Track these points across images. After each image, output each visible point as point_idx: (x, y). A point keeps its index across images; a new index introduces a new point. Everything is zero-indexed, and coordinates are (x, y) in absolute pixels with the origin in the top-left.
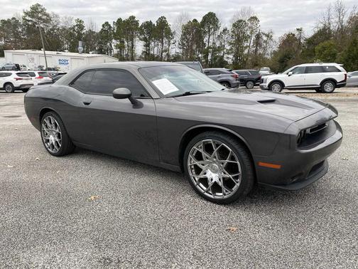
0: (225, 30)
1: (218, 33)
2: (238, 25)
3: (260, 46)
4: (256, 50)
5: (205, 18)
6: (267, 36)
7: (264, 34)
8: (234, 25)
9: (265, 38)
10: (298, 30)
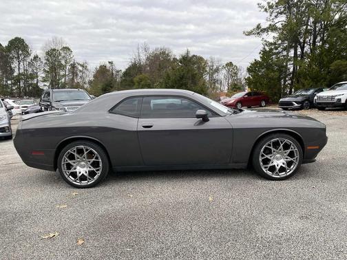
0: (36, 57)
1: (29, 60)
2: (52, 54)
3: (77, 75)
4: (73, 79)
5: (12, 42)
6: (82, 66)
7: (79, 64)
8: (48, 53)
9: (80, 68)
10: (110, 62)
